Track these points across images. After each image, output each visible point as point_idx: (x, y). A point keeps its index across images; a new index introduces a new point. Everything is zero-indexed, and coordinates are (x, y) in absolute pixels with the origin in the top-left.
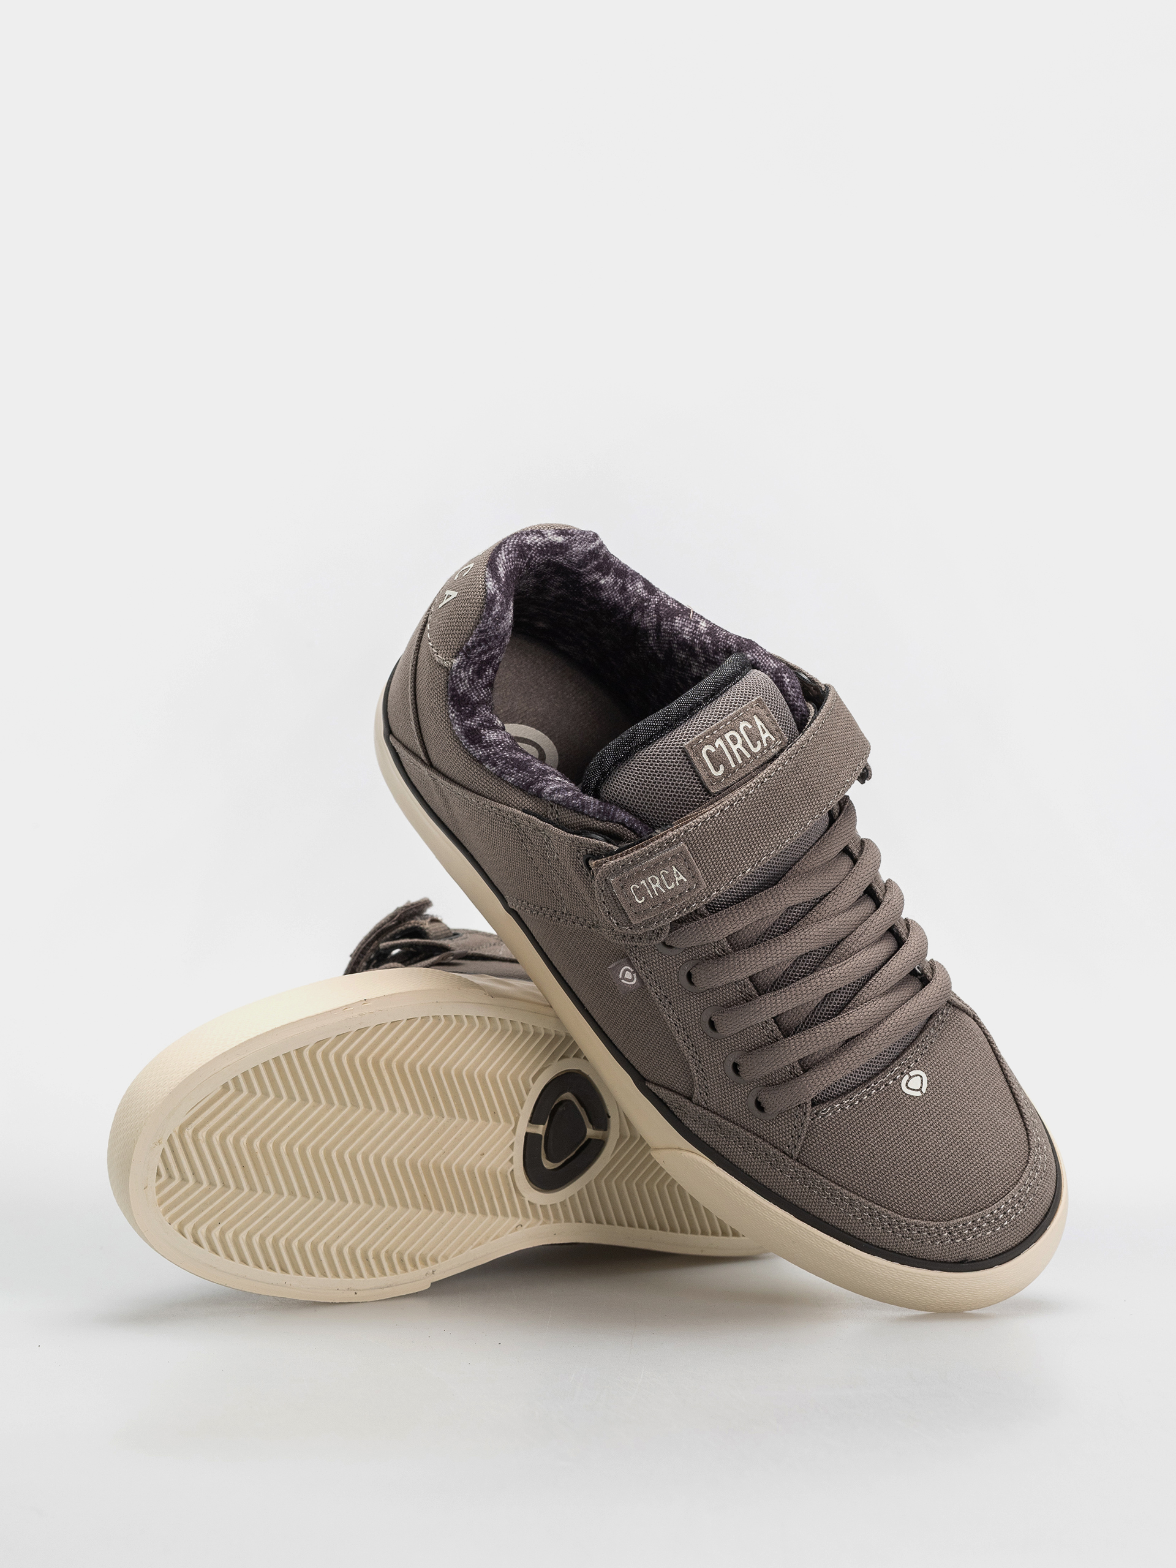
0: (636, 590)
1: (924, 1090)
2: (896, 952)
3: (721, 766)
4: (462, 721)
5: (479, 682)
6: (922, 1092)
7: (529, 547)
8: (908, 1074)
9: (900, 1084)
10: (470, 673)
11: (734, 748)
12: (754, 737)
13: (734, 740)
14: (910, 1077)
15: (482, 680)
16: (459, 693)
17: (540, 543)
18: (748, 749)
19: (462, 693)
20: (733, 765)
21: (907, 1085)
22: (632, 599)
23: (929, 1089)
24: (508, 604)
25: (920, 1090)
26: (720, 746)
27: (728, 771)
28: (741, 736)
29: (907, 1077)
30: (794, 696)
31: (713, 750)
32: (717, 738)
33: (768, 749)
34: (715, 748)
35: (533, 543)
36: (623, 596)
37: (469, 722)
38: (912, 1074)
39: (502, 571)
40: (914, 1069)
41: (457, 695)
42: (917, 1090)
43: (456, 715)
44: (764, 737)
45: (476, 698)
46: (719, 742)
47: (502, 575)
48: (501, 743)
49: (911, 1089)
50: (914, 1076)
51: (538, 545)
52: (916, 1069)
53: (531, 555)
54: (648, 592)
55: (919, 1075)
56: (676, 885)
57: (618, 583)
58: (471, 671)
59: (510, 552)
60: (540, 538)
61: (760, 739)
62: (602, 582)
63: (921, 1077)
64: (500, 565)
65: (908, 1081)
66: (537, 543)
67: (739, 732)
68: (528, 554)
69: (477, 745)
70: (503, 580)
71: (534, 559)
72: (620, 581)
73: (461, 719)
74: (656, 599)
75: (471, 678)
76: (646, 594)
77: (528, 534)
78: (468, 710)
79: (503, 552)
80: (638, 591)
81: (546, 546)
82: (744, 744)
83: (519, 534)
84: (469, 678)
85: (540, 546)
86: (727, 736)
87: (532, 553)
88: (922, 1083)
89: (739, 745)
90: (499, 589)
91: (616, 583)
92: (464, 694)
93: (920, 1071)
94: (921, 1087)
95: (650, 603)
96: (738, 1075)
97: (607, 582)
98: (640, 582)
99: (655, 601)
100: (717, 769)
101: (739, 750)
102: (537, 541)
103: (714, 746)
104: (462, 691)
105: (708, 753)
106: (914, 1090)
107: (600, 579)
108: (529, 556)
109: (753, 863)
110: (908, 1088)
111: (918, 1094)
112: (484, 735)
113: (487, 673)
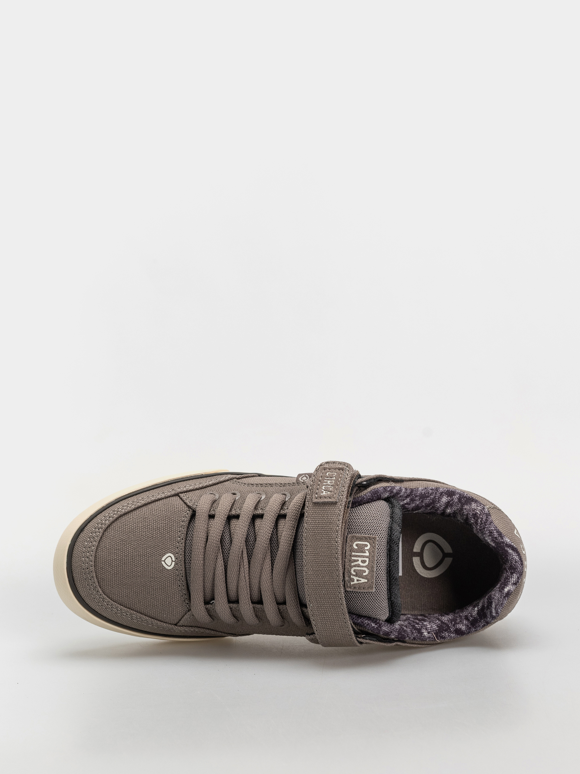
0: (462, 624)
1: (163, 563)
2: (227, 595)
3: (356, 548)
4: (460, 494)
5: (471, 513)
6: (163, 561)
7: (512, 573)
8: (175, 561)
9: (173, 554)
10: (477, 511)
11: (360, 559)
12: (359, 574)
13: (364, 562)
14: (172, 561)
15: (471, 515)
16: (473, 502)
17: (511, 580)
18: (355, 566)
19: (472, 503)
20: (353, 554)
21: (171, 557)
22: (460, 619)
23: (162, 565)
24: (495, 542)
25: (164, 561)
26: (365, 552)
27: (352, 550)
28: (363, 567)
29: (174, 560)
30: (364, 621)
31: (366, 548)
32: (369, 554)
33: (350, 577)
34: (366, 550)
35: (513, 577)
36: (463, 616)
37: (457, 496)
38: (174, 563)
39: (511, 551)
40: (174, 566)
41: (472, 501)
42: (165, 560)
43: (464, 495)
44: (356, 578)
45: (466, 507)
46: (367, 554)
47: (508, 549)
48: (439, 500)
49: (167, 557)
50: (172, 563)
51: (510, 578)
52: (174, 567)
53: (508, 572)
54: (457, 628)
55: (170, 566)
56: (323, 489)
57: (471, 617)
58: (478, 512)
59: (516, 562)
60: (513, 582)
61: (356, 576)
62: (476, 609)
63: (169, 566)
64: (513, 553)
65: (172, 559)
66: (511, 579)
67: (365, 567)
68: (510, 570)
69: (445, 491)
70: (506, 548)
71: (506, 573)
72: (471, 619)
73: (461, 495)
74: (452, 629)
75: (475, 511)
76: (457, 627)
77: (518, 578)
78: (463, 500)
79: (518, 560)
80: (461, 625)
81: (508, 581)
82: (359, 566)
83: (521, 574)
84: (476, 510)
85: (509, 579)
86: (367, 560)
87: (509, 574)
88: (166, 564)
89: (359, 563)
90: (503, 543)
91: (471, 616)
92: (470, 504)
93: (172, 567)
94: (165, 563)
95: (452, 625)
96: (232, 493)
97: (474, 611)
98: (464, 629)
99: (451, 628)
100: (357, 545)
101: (358, 561)
102: (513, 579)
103: (367, 550)
104: (473, 504)
105: (367, 546)
106: (166, 558)
107: (478, 608)
108: (508, 571)
109: (307, 530)
110: (169, 556)
111: (163, 559)
112: (447, 497)
113: (473, 519)
